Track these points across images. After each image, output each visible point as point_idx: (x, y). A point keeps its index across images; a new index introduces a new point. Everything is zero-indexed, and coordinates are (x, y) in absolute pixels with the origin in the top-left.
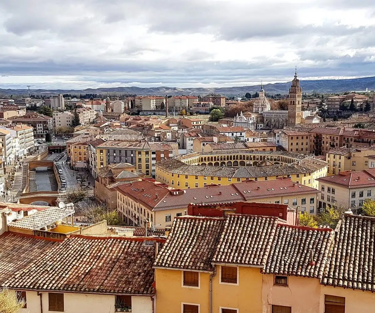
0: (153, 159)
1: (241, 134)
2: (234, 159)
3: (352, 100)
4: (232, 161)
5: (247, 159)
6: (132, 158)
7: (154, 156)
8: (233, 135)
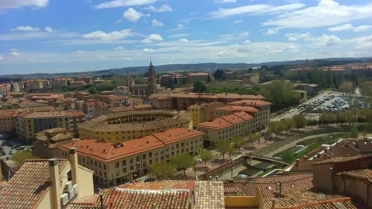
0: (71, 123)
1: (126, 101)
2: (129, 117)
3: (175, 77)
4: (129, 119)
5: (138, 117)
6: (55, 123)
7: (72, 120)
8: (120, 102)
